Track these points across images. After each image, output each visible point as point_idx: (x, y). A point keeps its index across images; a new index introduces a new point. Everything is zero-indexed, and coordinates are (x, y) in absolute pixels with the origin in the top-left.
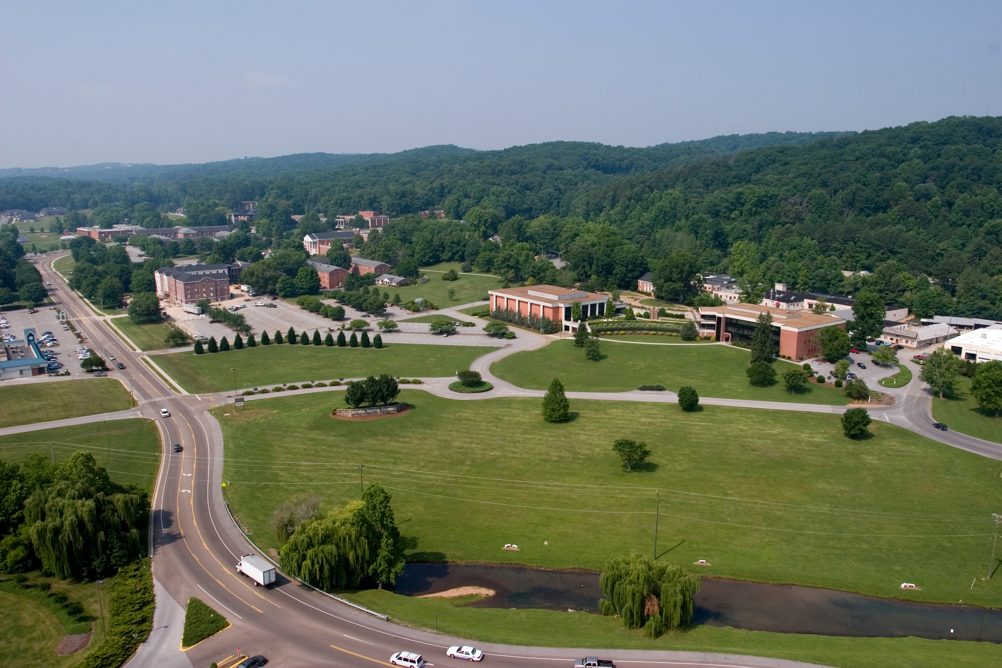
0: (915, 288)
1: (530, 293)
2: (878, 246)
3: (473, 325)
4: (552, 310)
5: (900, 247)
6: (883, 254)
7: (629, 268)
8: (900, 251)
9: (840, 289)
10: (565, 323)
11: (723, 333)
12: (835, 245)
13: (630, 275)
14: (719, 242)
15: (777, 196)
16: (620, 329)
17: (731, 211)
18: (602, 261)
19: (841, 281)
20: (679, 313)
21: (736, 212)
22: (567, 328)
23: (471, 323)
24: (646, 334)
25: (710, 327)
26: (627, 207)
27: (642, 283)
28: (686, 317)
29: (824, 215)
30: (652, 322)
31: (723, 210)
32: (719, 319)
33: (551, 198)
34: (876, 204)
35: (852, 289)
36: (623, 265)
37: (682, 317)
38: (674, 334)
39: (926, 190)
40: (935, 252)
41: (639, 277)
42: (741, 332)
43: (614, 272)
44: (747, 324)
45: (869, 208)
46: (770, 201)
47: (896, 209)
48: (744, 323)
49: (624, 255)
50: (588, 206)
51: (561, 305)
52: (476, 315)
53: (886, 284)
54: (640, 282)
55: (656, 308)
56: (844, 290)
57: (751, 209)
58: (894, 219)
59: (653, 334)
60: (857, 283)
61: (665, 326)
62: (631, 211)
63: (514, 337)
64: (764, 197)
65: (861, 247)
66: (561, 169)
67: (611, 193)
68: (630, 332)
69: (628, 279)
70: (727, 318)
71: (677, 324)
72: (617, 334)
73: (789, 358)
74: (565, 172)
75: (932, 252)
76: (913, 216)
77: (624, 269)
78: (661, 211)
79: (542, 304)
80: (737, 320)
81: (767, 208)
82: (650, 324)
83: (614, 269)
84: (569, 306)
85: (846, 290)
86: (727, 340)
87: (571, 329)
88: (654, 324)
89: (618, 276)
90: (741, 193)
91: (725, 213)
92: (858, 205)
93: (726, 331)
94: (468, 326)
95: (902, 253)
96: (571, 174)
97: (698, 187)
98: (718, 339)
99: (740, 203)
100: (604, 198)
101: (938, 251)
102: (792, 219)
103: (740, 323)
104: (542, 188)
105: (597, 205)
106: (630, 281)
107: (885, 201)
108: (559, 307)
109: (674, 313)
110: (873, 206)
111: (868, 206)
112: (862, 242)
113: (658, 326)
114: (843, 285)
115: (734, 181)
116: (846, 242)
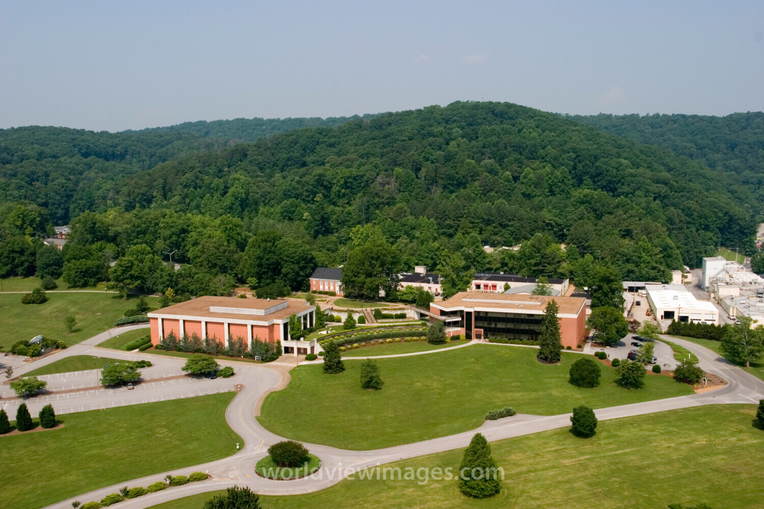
0: (567, 258)
1: (213, 309)
2: (489, 220)
3: (149, 365)
4: (267, 330)
5: (509, 221)
6: (495, 227)
7: (301, 265)
8: (510, 224)
9: (488, 266)
10: (284, 344)
11: (474, 330)
12: (447, 222)
13: (301, 273)
14: (326, 227)
15: (362, 176)
16: (351, 342)
17: (315, 194)
18: (268, 260)
19: (484, 258)
20: (399, 312)
21: (320, 195)
22: (288, 350)
23: (143, 362)
24: (382, 343)
25: (455, 324)
26: (187, 196)
27: (316, 282)
28: (407, 316)
29: (413, 194)
30: (379, 327)
31: (305, 193)
32: (469, 314)
33: (66, 190)
34: (457, 180)
35: (499, 265)
36: (293, 263)
37: (403, 316)
38: (415, 338)
39: (491, 166)
40: (544, 222)
41: (310, 275)
42: (493, 326)
43: (284, 270)
44: (504, 316)
45: (452, 185)
46: (355, 183)
47: (477, 184)
48: (500, 316)
49: (292, 250)
50: (129, 196)
51: (276, 321)
52: (133, 349)
53: (542, 257)
54: (313, 281)
55: (369, 309)
56: (491, 266)
57: (339, 191)
58: (477, 195)
59: (390, 342)
60: (504, 259)
61: (395, 331)
62: (192, 200)
63: (233, 374)
64: (348, 178)
65: (472, 223)
66: (54, 157)
67: (161, 181)
68: (364, 343)
69: (300, 279)
70: (475, 312)
71: (408, 325)
72: (351, 348)
73: (569, 348)
74: (62, 159)
75: (542, 223)
76: (493, 190)
77: (296, 267)
78: (236, 198)
79: (250, 323)
80: (487, 313)
81: (352, 189)
82: (378, 330)
83: (282, 267)
84: (286, 321)
85: (494, 267)
86: (478, 337)
87: (295, 351)
88: (382, 329)
89: (290, 276)
90: (321, 175)
91: (308, 196)
92: (440, 182)
93: (476, 327)
94: (143, 367)
95: (512, 225)
96: (70, 163)
97: (255, 171)
98: (469, 337)
99: (322, 185)
100: (151, 187)
101: (548, 222)
102: (388, 199)
103: (489, 315)
104: (51, 178)
105: (144, 195)
106: (303, 280)
107: (463, 177)
108: (274, 324)
109: (394, 313)
110: (455, 182)
111: (451, 182)
112: (473, 218)
113: (388, 331)
114: (490, 261)
115: (289, 163)
116: (458, 218)
